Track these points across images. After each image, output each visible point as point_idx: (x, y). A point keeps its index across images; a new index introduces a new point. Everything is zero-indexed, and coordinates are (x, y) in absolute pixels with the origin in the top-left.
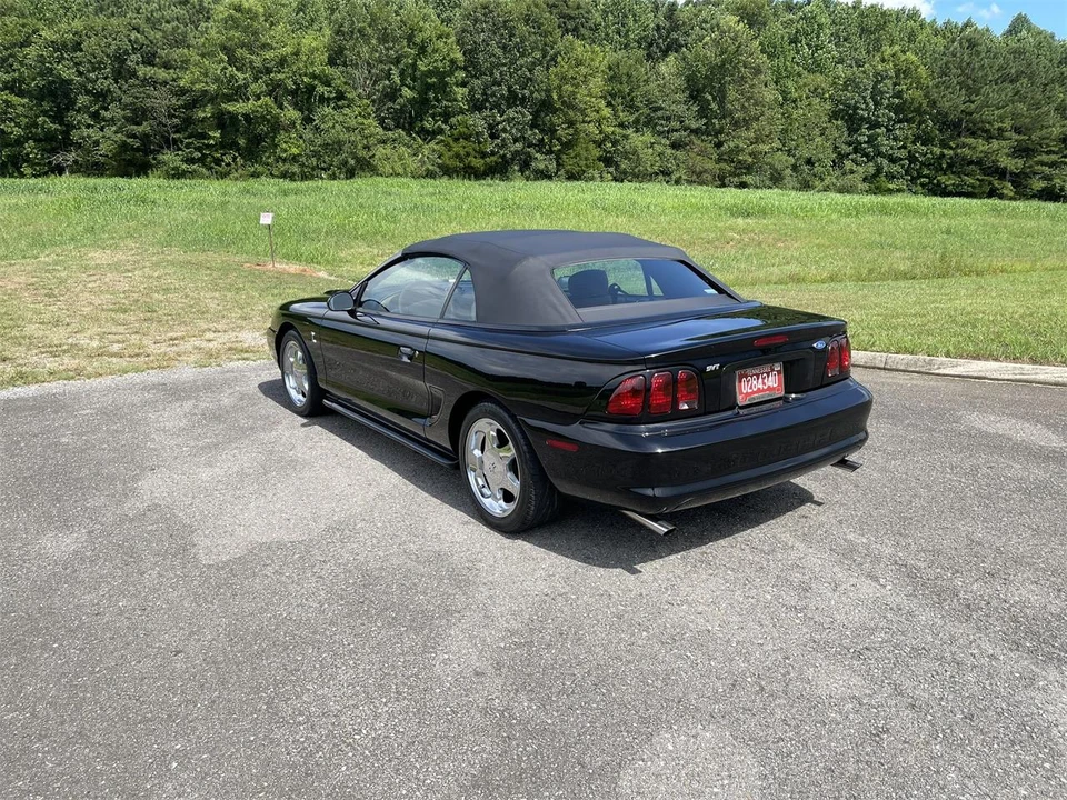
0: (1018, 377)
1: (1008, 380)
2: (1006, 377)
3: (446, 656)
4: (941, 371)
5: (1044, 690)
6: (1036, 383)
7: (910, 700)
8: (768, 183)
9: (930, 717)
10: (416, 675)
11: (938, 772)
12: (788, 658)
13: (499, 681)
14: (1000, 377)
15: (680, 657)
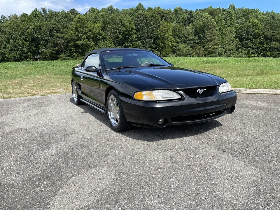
0: (265, 93)
1: (262, 94)
2: (261, 93)
3: (47, 151)
4: (243, 92)
5: (219, 160)
6: (270, 94)
7: (174, 161)
8: (218, 56)
9: (177, 165)
10: (34, 156)
11: (169, 179)
12: (145, 152)
13: (56, 157)
14: (259, 93)
15: (113, 152)
